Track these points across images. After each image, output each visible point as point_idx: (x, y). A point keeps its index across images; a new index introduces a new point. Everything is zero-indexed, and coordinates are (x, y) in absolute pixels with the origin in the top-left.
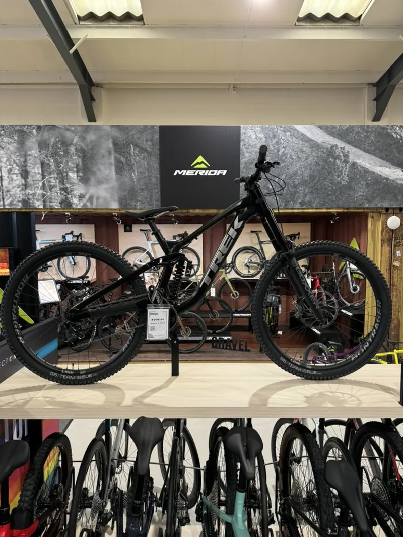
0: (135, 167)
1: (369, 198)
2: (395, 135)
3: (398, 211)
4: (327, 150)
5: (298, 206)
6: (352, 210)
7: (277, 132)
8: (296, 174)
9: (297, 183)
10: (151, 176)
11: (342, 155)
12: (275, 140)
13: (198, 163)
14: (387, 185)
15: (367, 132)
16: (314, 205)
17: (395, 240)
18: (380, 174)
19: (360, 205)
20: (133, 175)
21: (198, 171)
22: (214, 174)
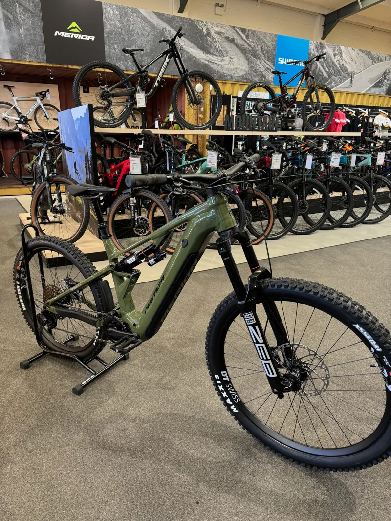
0: (22, 24)
2: (199, 27)
3: (201, 80)
4: (160, 31)
7: (127, 11)
10: (36, 34)
12: (126, 19)
13: (72, 28)
14: (195, 62)
15: (183, 22)
16: (154, 71)
18: (191, 53)
20: (21, 31)
21: (73, 34)
22: (86, 39)
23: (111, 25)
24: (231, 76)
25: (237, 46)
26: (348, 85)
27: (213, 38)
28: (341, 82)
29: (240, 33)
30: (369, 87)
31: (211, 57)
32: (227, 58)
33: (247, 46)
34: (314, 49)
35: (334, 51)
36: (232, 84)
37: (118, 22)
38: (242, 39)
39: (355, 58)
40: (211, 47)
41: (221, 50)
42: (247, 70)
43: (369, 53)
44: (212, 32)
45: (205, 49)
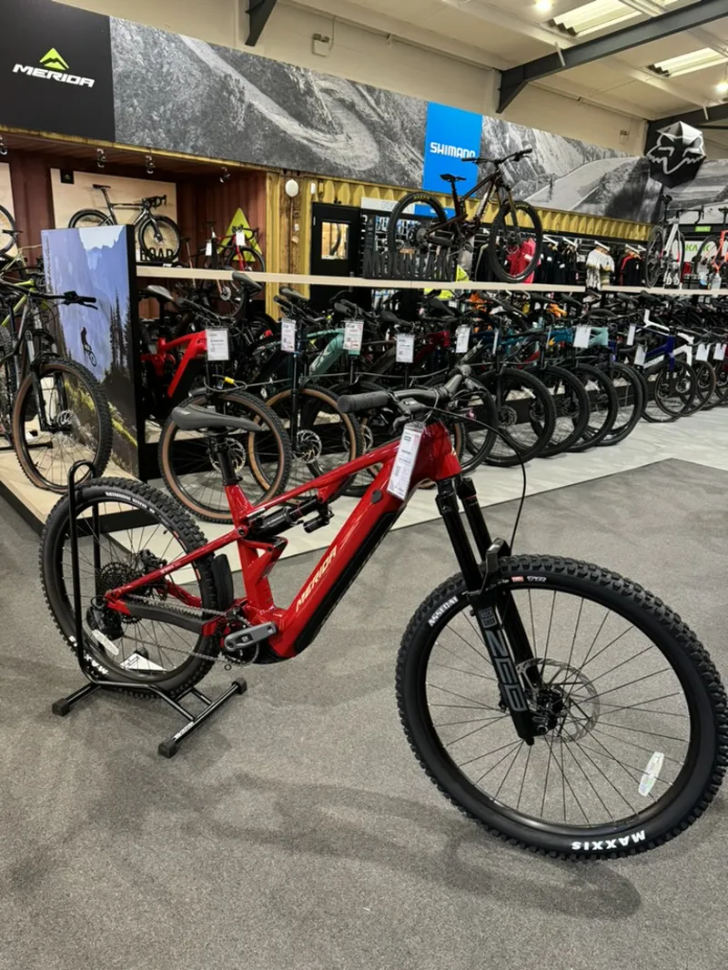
1: (267, 153)
2: (291, 77)
3: (295, 175)
4: (220, 80)
5: (189, 151)
6: (249, 166)
7: (158, 38)
8: (185, 105)
9: (186, 117)
11: (236, 90)
12: (156, 51)
13: (50, 60)
14: (284, 140)
15: (264, 66)
16: (208, 153)
17: (294, 210)
18: (277, 124)
19: (258, 160)
21: (50, 73)
22: (76, 83)
23: (125, 61)
24: (350, 171)
25: (360, 116)
26: (545, 196)
27: (317, 100)
28: (534, 191)
29: (365, 93)
30: (579, 202)
31: (312, 133)
32: (341, 137)
33: (376, 118)
34: (491, 131)
35: (523, 137)
36: (350, 183)
37: (140, 56)
38: (369, 104)
39: (556, 151)
40: (313, 115)
41: (330, 122)
42: (377, 160)
43: (579, 144)
44: (316, 89)
45: (302, 118)
